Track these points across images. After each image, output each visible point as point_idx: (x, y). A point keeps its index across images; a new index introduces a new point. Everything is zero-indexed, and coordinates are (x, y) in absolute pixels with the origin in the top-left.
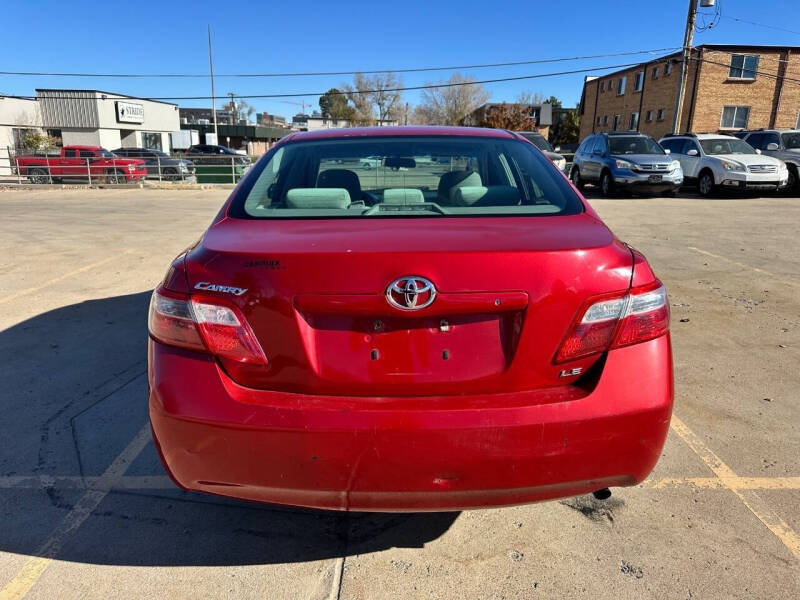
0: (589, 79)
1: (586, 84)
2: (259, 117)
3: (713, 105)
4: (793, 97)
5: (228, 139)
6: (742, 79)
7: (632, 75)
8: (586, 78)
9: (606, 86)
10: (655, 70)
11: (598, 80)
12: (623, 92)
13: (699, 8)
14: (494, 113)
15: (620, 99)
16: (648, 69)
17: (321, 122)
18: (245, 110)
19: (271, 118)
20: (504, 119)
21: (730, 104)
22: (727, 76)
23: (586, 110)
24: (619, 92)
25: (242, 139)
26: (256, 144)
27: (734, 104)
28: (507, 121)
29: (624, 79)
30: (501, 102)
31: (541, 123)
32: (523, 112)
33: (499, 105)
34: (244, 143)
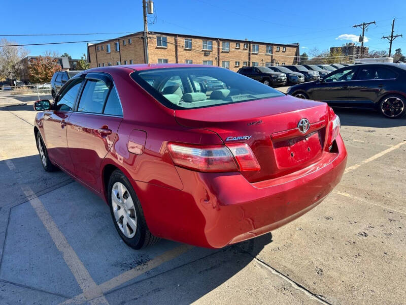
0: (90, 45)
1: (89, 47)
3: (153, 59)
4: (182, 55)
6: (162, 47)
7: (113, 43)
8: (88, 44)
9: (100, 48)
10: (124, 41)
11: (95, 45)
12: (110, 51)
13: (147, 15)
14: (35, 62)
15: (109, 55)
16: (120, 41)
20: (42, 65)
21: (160, 58)
22: (156, 45)
23: (91, 60)
24: (108, 51)
27: (162, 58)
28: (44, 66)
29: (109, 45)
30: (38, 56)
31: (64, 67)
32: (53, 61)
33: (37, 57)
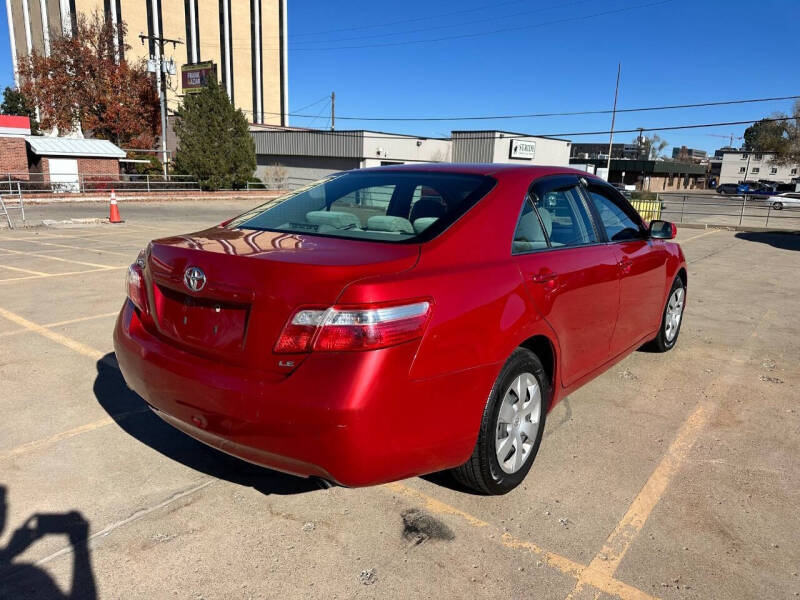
2: (676, 151)
5: (624, 174)
17: (741, 156)
18: (657, 145)
19: (690, 152)
25: (639, 173)
26: (652, 179)
34: (640, 178)
